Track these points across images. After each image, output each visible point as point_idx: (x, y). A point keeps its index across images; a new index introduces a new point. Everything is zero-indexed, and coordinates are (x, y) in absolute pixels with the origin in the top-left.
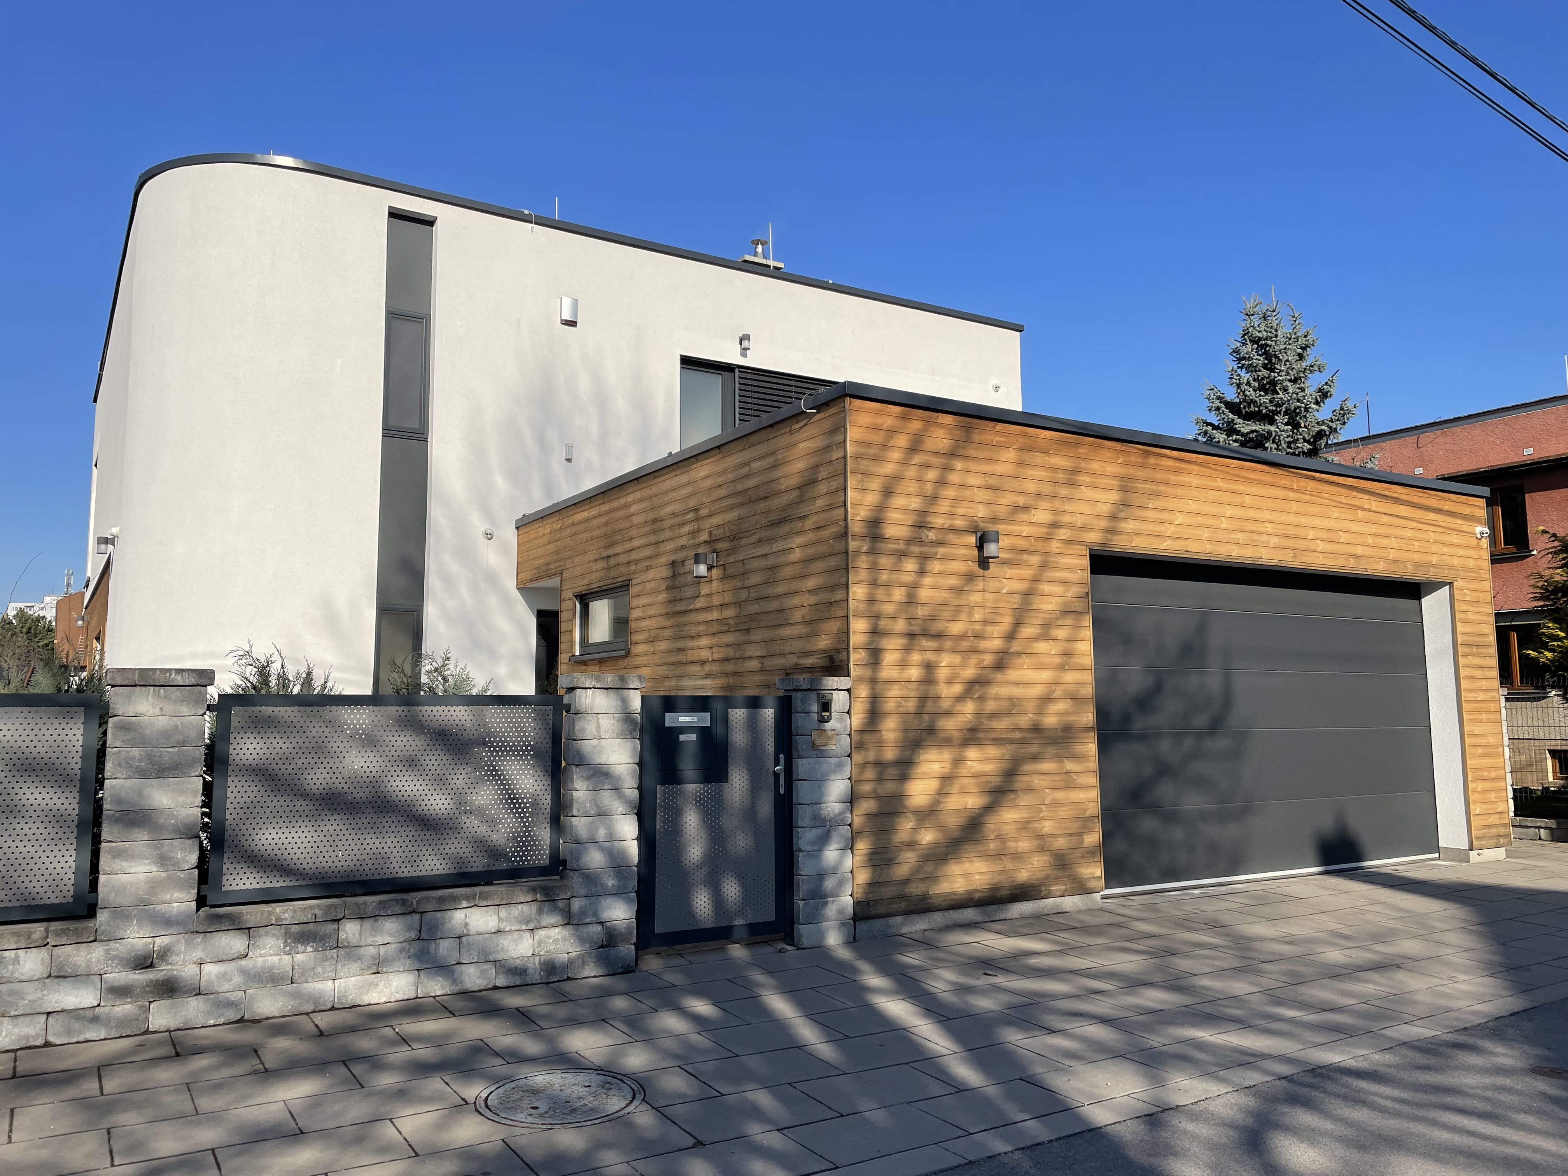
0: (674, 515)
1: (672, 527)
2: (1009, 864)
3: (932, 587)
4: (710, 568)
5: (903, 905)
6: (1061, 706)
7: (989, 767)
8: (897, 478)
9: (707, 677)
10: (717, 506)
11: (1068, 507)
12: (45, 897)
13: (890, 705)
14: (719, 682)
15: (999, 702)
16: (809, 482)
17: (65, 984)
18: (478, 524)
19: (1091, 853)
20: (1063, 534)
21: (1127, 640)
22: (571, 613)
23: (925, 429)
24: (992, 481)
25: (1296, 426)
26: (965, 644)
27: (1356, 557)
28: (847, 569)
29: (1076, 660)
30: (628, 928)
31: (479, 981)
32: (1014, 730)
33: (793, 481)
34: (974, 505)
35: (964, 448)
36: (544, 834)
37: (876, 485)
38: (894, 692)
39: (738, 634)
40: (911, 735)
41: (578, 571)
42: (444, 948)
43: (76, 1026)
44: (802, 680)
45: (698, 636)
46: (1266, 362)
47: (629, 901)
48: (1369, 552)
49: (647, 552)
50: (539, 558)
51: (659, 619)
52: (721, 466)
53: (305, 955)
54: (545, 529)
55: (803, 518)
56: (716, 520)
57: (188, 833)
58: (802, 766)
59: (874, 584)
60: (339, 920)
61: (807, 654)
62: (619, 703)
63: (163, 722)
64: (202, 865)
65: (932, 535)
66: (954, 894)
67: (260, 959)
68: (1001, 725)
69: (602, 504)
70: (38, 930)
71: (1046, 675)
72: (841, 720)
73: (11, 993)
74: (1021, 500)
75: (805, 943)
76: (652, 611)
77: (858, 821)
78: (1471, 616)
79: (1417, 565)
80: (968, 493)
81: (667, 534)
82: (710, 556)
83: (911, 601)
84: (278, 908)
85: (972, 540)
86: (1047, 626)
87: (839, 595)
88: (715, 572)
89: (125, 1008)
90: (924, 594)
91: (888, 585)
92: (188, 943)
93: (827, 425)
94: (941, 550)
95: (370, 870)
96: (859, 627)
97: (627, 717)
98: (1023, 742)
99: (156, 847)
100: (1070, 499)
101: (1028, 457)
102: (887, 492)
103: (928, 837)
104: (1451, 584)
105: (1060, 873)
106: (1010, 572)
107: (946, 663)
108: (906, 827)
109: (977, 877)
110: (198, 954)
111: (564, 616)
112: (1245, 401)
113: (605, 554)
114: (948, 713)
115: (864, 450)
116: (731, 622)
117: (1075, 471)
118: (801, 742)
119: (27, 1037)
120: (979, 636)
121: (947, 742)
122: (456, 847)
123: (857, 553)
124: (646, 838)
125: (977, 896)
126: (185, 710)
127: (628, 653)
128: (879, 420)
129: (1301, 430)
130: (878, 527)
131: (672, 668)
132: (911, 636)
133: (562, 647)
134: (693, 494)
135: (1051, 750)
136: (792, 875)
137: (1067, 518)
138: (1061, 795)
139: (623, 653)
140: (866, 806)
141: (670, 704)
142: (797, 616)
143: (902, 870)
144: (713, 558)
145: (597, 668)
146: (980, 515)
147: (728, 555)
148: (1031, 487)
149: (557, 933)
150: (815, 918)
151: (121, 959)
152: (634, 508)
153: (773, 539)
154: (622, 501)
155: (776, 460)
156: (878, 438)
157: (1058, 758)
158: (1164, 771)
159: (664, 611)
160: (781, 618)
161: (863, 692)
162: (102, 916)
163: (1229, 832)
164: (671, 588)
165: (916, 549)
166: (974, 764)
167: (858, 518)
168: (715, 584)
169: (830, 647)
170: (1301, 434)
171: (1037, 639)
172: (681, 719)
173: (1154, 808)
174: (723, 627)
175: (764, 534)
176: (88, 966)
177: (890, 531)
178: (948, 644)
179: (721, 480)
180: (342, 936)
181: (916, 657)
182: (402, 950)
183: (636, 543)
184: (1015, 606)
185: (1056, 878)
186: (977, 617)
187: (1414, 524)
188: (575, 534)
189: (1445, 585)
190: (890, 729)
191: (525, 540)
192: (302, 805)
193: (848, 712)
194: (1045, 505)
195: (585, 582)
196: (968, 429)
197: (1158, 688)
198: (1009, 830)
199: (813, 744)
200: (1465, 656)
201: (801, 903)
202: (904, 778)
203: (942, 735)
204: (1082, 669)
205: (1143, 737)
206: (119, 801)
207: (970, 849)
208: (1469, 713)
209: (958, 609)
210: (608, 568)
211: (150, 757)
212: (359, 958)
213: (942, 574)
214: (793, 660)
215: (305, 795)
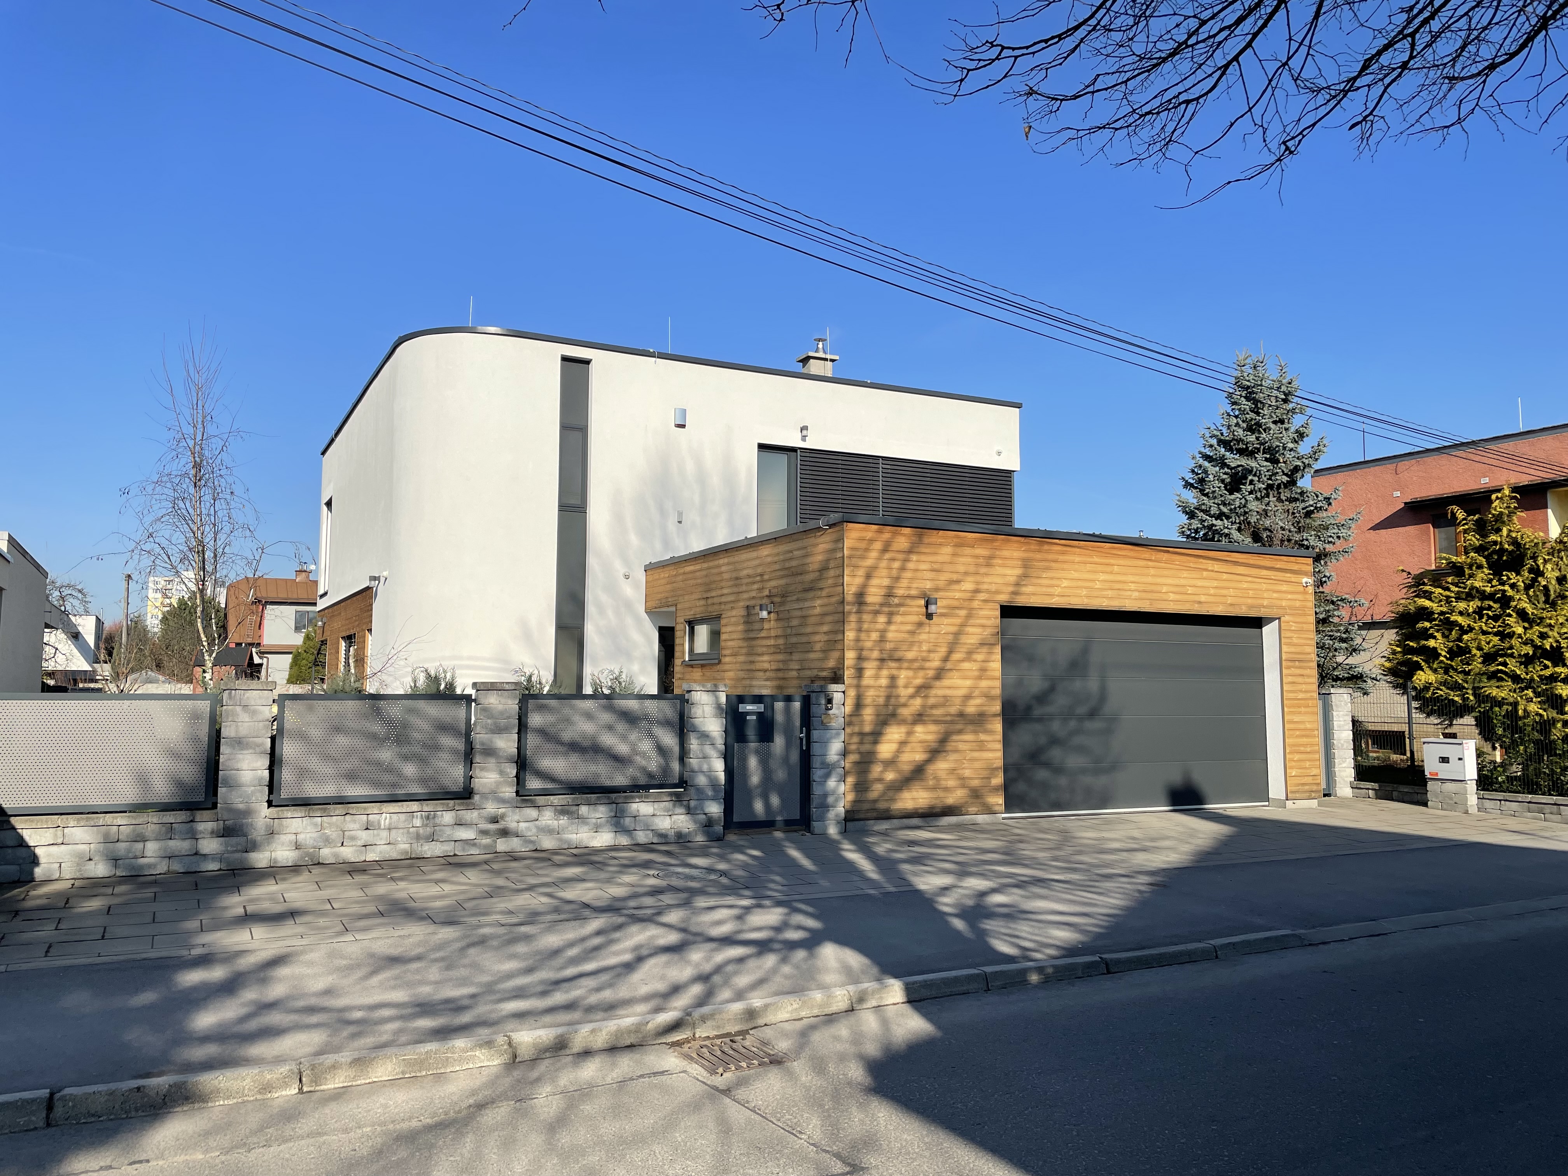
0: (749, 576)
1: (747, 584)
2: (941, 794)
3: (896, 631)
4: (769, 613)
5: (875, 814)
6: (978, 701)
7: (930, 737)
8: (874, 568)
9: (767, 680)
10: (774, 574)
11: (986, 580)
12: (452, 788)
13: (868, 701)
14: (774, 683)
15: (937, 699)
16: (824, 569)
17: (462, 828)
18: (620, 569)
19: (996, 789)
20: (982, 596)
21: (1031, 659)
22: (683, 632)
23: (893, 537)
24: (936, 566)
25: (1274, 461)
26: (916, 665)
27: (1200, 602)
28: (844, 622)
29: (988, 673)
30: (719, 817)
31: (645, 839)
32: (947, 715)
33: (816, 566)
34: (923, 581)
35: (918, 547)
36: (676, 766)
37: (861, 572)
38: (871, 693)
39: (785, 654)
40: (881, 718)
41: (687, 605)
42: (628, 821)
43: (467, 847)
44: (816, 686)
45: (762, 654)
46: (1253, 406)
47: (720, 803)
48: (1211, 599)
49: (731, 598)
50: (661, 593)
51: (739, 641)
52: (776, 550)
53: (564, 821)
54: (665, 574)
55: (821, 589)
56: (773, 583)
57: (510, 760)
58: (815, 734)
59: (860, 630)
60: (578, 805)
61: (823, 669)
62: (714, 698)
63: (500, 707)
64: (517, 776)
65: (896, 601)
66: (906, 809)
67: (544, 822)
68: (935, 712)
69: (704, 562)
70: (451, 803)
71: (968, 683)
72: (839, 708)
73: (440, 831)
74: (955, 577)
75: (816, 831)
76: (735, 636)
77: (847, 766)
78: (1295, 641)
79: (1251, 607)
80: (919, 574)
81: (744, 588)
82: (769, 606)
83: (882, 640)
84: (552, 798)
85: (922, 602)
86: (970, 653)
87: (840, 637)
88: (772, 615)
89: (486, 841)
90: (890, 635)
91: (868, 631)
92: (513, 812)
93: (834, 536)
94: (902, 609)
95: (591, 782)
96: (850, 656)
97: (718, 706)
98: (952, 722)
99: (498, 766)
100: (987, 574)
101: (959, 550)
102: (868, 576)
103: (890, 776)
104: (1279, 618)
105: (974, 801)
106: (946, 621)
107: (903, 675)
108: (876, 770)
109: (921, 800)
110: (516, 818)
111: (678, 634)
112: (1233, 439)
113: (705, 596)
114: (905, 705)
115: (854, 553)
116: (782, 647)
117: (991, 557)
118: (815, 721)
119: (447, 851)
120: (925, 660)
121: (903, 722)
122: (631, 771)
123: (850, 613)
124: (729, 771)
125: (920, 811)
126: (510, 702)
127: (720, 662)
128: (864, 534)
129: (1279, 465)
130: (863, 597)
131: (747, 673)
132: (882, 660)
133: (677, 654)
134: (760, 565)
135: (970, 727)
136: (809, 795)
137: (985, 587)
138: (976, 754)
139: (716, 661)
140: (853, 758)
141: (741, 699)
142: (818, 647)
143: (873, 795)
144: (771, 607)
145: (699, 670)
146: (928, 587)
147: (780, 606)
148: (962, 569)
149: (682, 817)
150: (822, 818)
151: (485, 818)
152: (724, 569)
153: (805, 600)
154: (716, 563)
155: (807, 552)
156: (863, 545)
157: (975, 732)
158: (1054, 741)
159: (742, 637)
160: (807, 647)
161: (852, 693)
162: (477, 798)
163: (1102, 781)
164: (746, 623)
165: (886, 609)
166: (921, 735)
167: (851, 592)
168: (772, 622)
169: (834, 666)
170: (1280, 468)
171: (963, 661)
172: (748, 708)
173: (1047, 765)
174: (777, 650)
175: (800, 596)
176: (471, 820)
177: (870, 599)
178: (905, 665)
179: (776, 559)
180: (580, 813)
181: (885, 672)
182: (607, 821)
183: (725, 591)
184: (949, 641)
185: (972, 803)
186: (924, 648)
187: (1250, 579)
188: (686, 580)
189: (1276, 619)
190: (868, 714)
191: (651, 579)
192: (560, 748)
193: (843, 705)
194: (971, 579)
195: (692, 613)
196: (920, 536)
197: (1052, 689)
198: (942, 774)
199: (822, 722)
200: (1288, 668)
201: (814, 810)
202: (876, 742)
203: (900, 718)
204: (993, 678)
205: (1040, 720)
206: (483, 744)
207: (916, 785)
208: (1289, 707)
209: (912, 644)
210: (707, 605)
211: (495, 723)
212: (587, 824)
213: (902, 623)
214: (815, 673)
215: (562, 743)
